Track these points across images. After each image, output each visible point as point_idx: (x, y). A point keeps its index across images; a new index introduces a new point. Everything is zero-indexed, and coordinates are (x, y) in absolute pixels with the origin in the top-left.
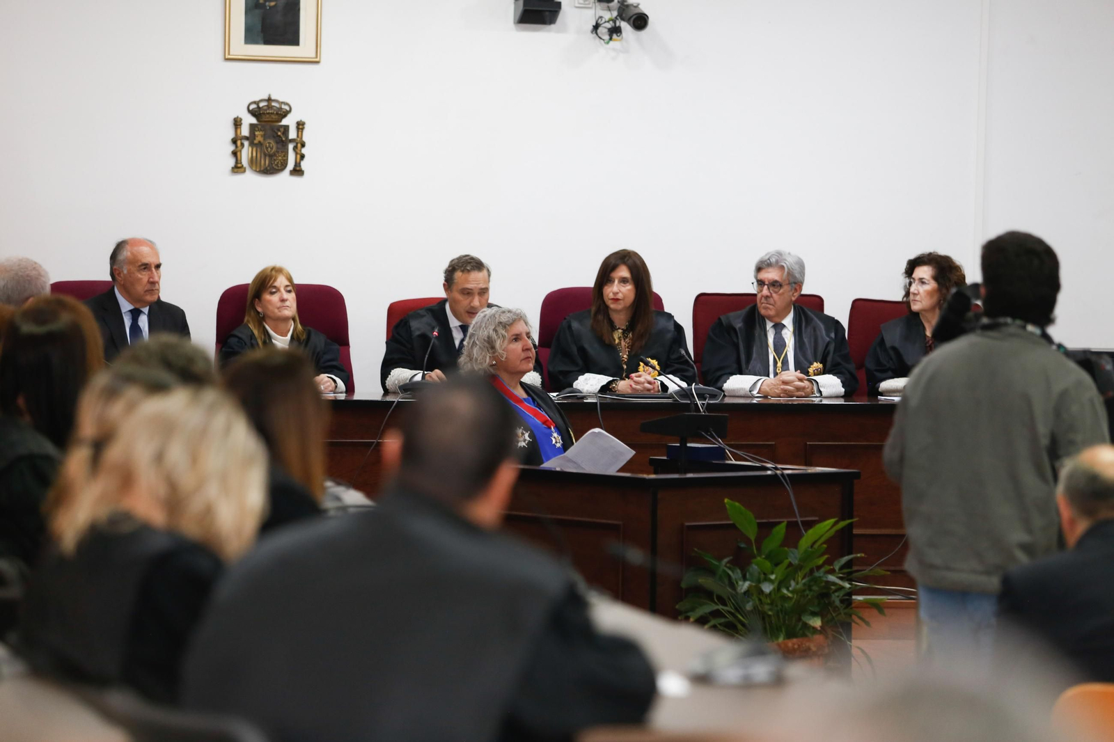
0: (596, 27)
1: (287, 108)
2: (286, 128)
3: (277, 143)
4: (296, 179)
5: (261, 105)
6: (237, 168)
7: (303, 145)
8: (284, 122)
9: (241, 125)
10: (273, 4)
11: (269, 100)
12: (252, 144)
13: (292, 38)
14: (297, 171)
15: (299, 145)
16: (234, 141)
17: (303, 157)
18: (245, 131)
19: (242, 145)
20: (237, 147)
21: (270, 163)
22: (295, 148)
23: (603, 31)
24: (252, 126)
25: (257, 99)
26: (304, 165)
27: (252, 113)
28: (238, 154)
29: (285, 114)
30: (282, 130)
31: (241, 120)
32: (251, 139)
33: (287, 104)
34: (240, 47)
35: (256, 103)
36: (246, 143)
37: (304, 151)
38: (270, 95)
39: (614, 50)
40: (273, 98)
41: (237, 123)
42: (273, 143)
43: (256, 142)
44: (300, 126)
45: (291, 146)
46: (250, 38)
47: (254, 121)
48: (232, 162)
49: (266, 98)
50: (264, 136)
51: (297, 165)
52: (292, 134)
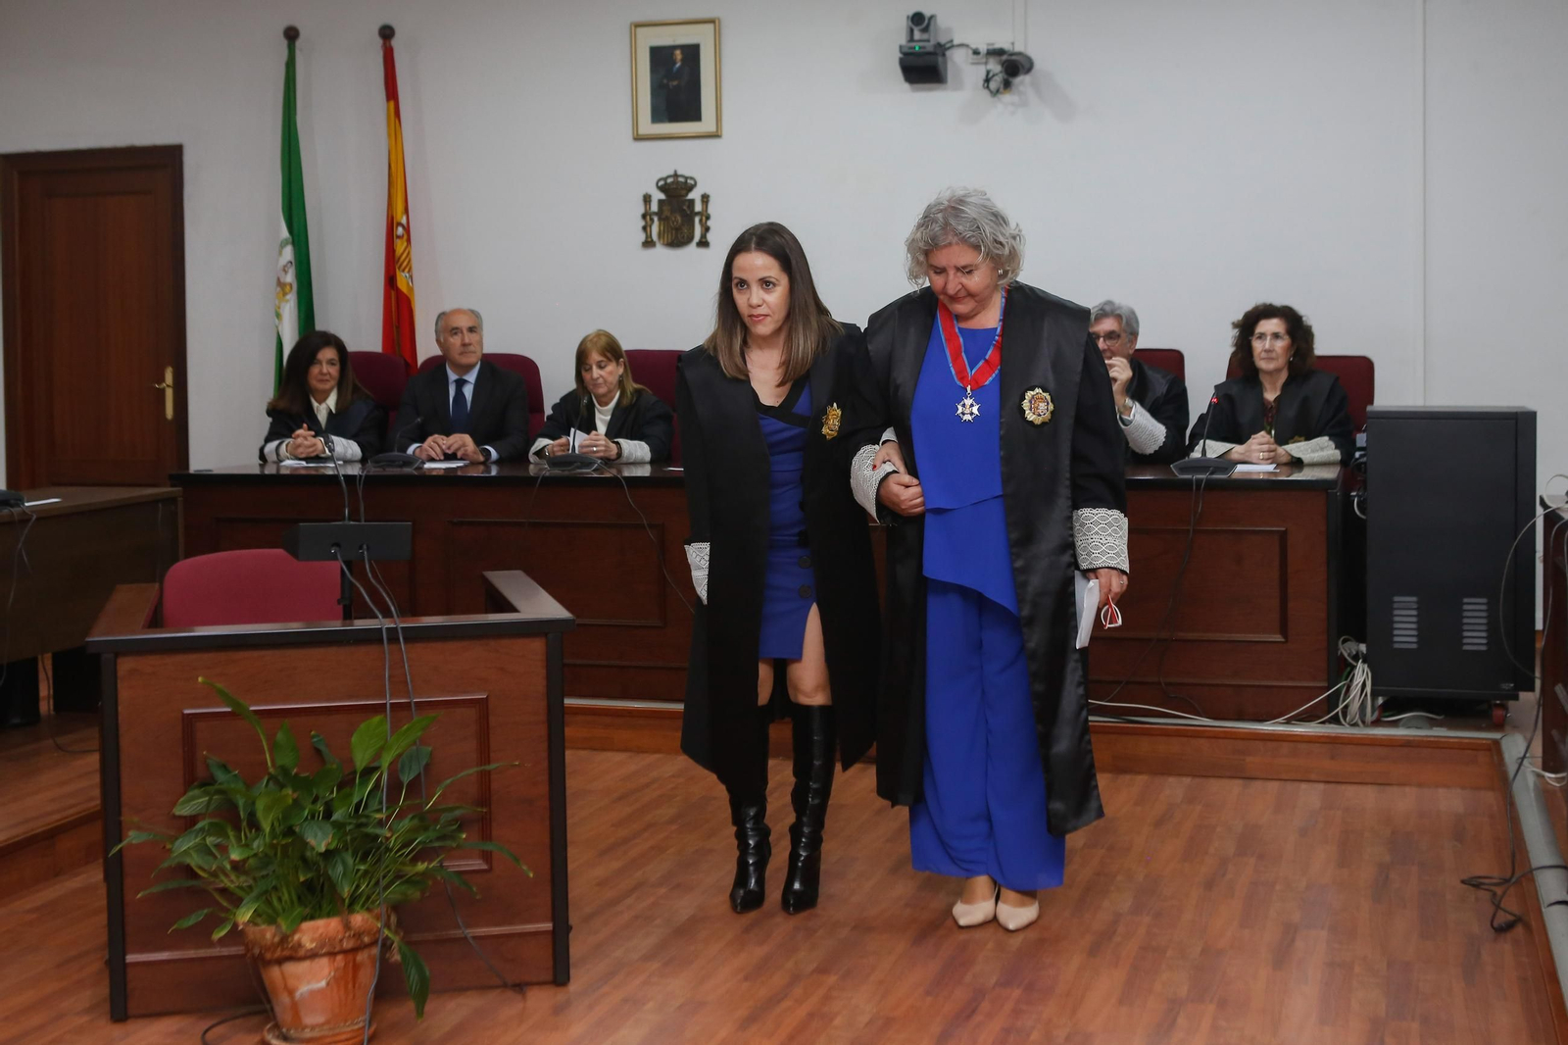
0: (987, 80)
1: (692, 182)
2: (692, 202)
3: (682, 217)
4: (702, 251)
5: (669, 180)
6: (648, 243)
7: (708, 218)
8: (690, 196)
9: (650, 201)
10: (675, 83)
11: (676, 175)
12: (660, 219)
13: (696, 116)
14: (704, 243)
15: (704, 218)
16: (644, 216)
17: (707, 229)
18: (654, 207)
19: (652, 220)
20: (646, 222)
21: (677, 237)
22: (701, 221)
23: (993, 85)
24: (660, 202)
25: (664, 175)
26: (710, 237)
27: (662, 189)
28: (648, 229)
29: (690, 188)
30: (687, 203)
31: (650, 196)
32: (659, 214)
33: (692, 178)
34: (647, 126)
35: (665, 179)
36: (656, 219)
37: (709, 223)
38: (676, 171)
39: (1013, 104)
40: (679, 173)
41: (647, 199)
42: (679, 218)
43: (663, 216)
44: (705, 198)
45: (697, 219)
46: (657, 116)
47: (662, 196)
48: (642, 237)
49: (672, 173)
50: (672, 211)
51: (704, 236)
52: (698, 207)
